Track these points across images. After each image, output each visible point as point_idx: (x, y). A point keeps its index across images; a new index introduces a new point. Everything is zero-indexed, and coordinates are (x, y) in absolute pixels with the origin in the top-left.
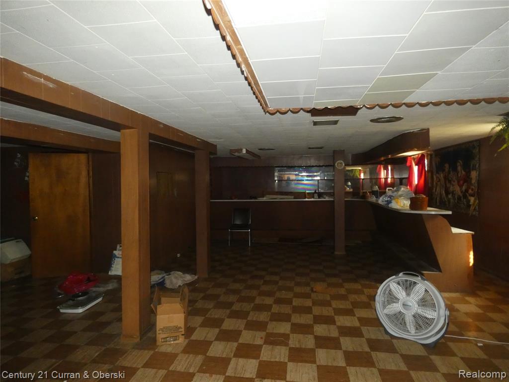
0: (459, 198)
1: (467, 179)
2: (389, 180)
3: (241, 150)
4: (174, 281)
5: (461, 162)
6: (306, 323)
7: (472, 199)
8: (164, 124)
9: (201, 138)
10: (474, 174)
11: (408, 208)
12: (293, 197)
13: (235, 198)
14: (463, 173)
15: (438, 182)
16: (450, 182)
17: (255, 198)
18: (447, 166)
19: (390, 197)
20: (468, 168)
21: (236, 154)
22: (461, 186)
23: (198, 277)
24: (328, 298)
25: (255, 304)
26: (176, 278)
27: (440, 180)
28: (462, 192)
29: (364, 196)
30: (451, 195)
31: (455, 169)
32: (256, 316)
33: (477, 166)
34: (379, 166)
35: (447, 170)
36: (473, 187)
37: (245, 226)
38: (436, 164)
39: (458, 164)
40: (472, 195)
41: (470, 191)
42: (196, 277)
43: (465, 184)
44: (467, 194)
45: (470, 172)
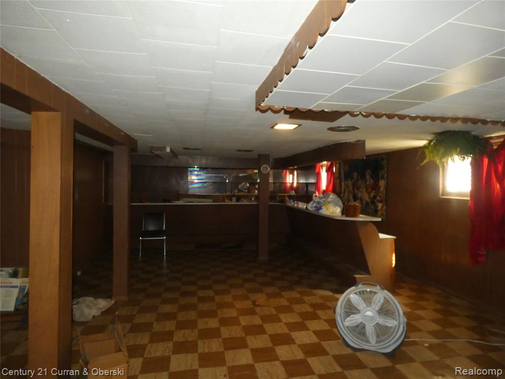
0: (367, 204)
1: (375, 187)
2: (295, 185)
3: (165, 148)
4: (87, 311)
5: (369, 171)
6: (265, 347)
7: (380, 205)
8: (90, 110)
9: (125, 132)
10: (382, 183)
11: (340, 214)
12: (212, 200)
13: (146, 201)
14: (372, 181)
15: (347, 188)
16: (358, 189)
17: (169, 201)
18: (355, 174)
19: (318, 203)
20: (376, 177)
21: (157, 153)
22: (369, 193)
23: (116, 302)
24: (274, 312)
25: (199, 330)
26: (88, 306)
27: (348, 187)
28: (370, 198)
29: (282, 200)
30: (359, 200)
31: (363, 177)
32: (206, 345)
33: (385, 176)
34: (285, 171)
35: (355, 178)
36: (381, 194)
37: (159, 233)
38: (344, 172)
39: (367, 173)
40: (381, 202)
41: (378, 198)
42: (113, 302)
43: (374, 191)
44: (375, 200)
45: (378, 181)
